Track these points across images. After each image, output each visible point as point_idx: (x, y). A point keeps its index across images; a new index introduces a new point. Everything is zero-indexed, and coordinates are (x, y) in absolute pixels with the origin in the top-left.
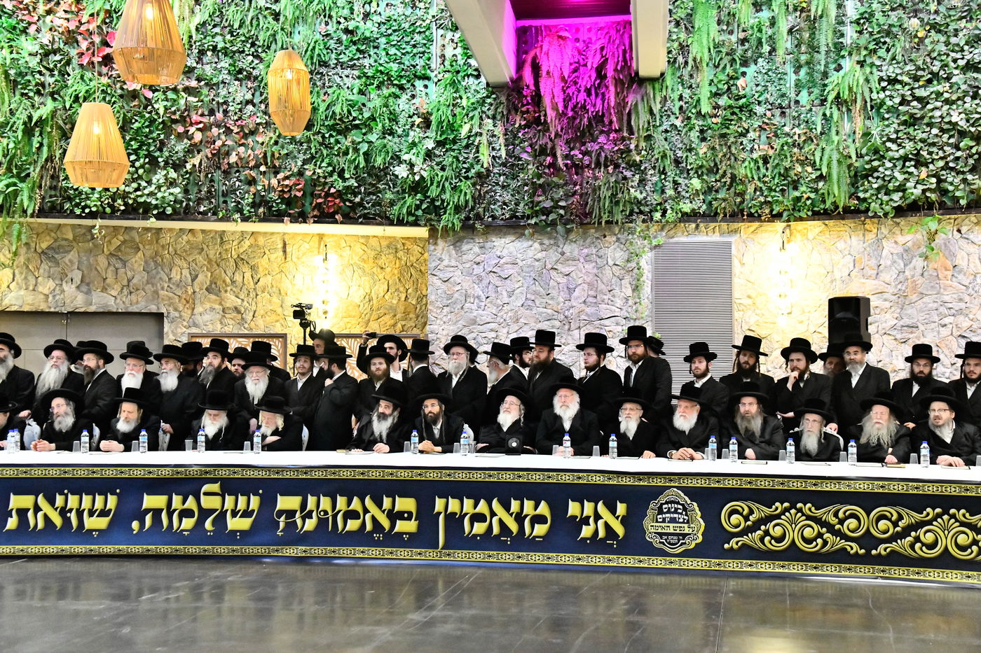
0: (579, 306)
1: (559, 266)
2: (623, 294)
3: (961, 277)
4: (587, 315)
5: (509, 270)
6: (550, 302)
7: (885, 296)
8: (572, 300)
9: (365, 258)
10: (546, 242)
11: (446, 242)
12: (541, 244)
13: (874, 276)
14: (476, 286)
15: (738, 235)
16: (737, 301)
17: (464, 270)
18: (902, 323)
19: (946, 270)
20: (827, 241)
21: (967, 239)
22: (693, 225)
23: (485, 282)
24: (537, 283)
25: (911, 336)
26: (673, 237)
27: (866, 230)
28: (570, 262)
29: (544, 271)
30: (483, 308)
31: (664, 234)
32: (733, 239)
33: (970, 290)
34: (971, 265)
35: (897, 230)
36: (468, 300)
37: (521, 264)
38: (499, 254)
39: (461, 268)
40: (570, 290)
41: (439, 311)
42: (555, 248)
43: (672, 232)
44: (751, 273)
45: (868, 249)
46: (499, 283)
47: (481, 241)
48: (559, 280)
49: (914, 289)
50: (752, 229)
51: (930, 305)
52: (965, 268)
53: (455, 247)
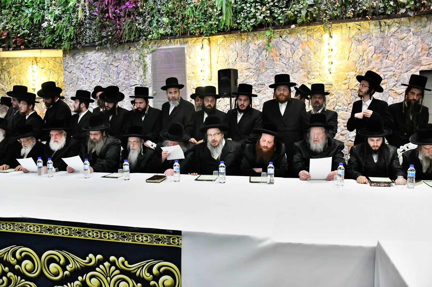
0: (122, 80)
1: (113, 63)
2: (139, 74)
3: (283, 60)
4: (126, 84)
5: (94, 66)
6: (111, 79)
7: (251, 70)
8: (119, 78)
9: (55, 66)
10: (108, 52)
11: (69, 55)
12: (106, 53)
13: (246, 61)
14: (82, 74)
15: (188, 44)
16: (188, 75)
17: (77, 67)
18: (258, 83)
19: (277, 56)
20: (226, 45)
21: (285, 41)
22: (169, 41)
23: (85, 72)
24: (105, 71)
25: (262, 89)
26: (160, 47)
27: (242, 39)
28: (118, 61)
29: (108, 66)
30: (84, 83)
31: (156, 45)
32: (185, 46)
33: (287, 65)
34: (287, 54)
35: (255, 38)
36: (79, 80)
37: (98, 63)
38: (89, 59)
39: (76, 66)
40: (118, 74)
41: (68, 86)
42: (111, 55)
43: (159, 44)
44: (194, 62)
45: (243, 48)
46: (90, 72)
47: (83, 54)
48: (113, 69)
49: (263, 66)
50: (193, 41)
51: (270, 74)
52: (285, 55)
53: (73, 57)
